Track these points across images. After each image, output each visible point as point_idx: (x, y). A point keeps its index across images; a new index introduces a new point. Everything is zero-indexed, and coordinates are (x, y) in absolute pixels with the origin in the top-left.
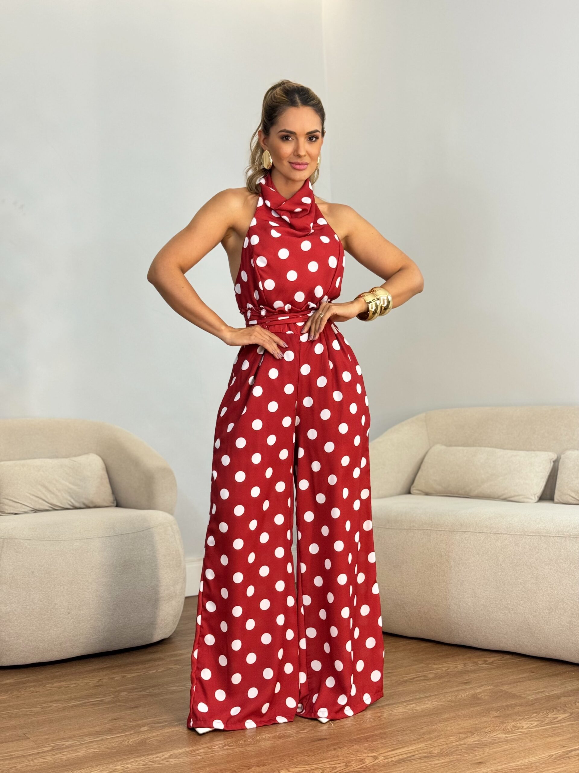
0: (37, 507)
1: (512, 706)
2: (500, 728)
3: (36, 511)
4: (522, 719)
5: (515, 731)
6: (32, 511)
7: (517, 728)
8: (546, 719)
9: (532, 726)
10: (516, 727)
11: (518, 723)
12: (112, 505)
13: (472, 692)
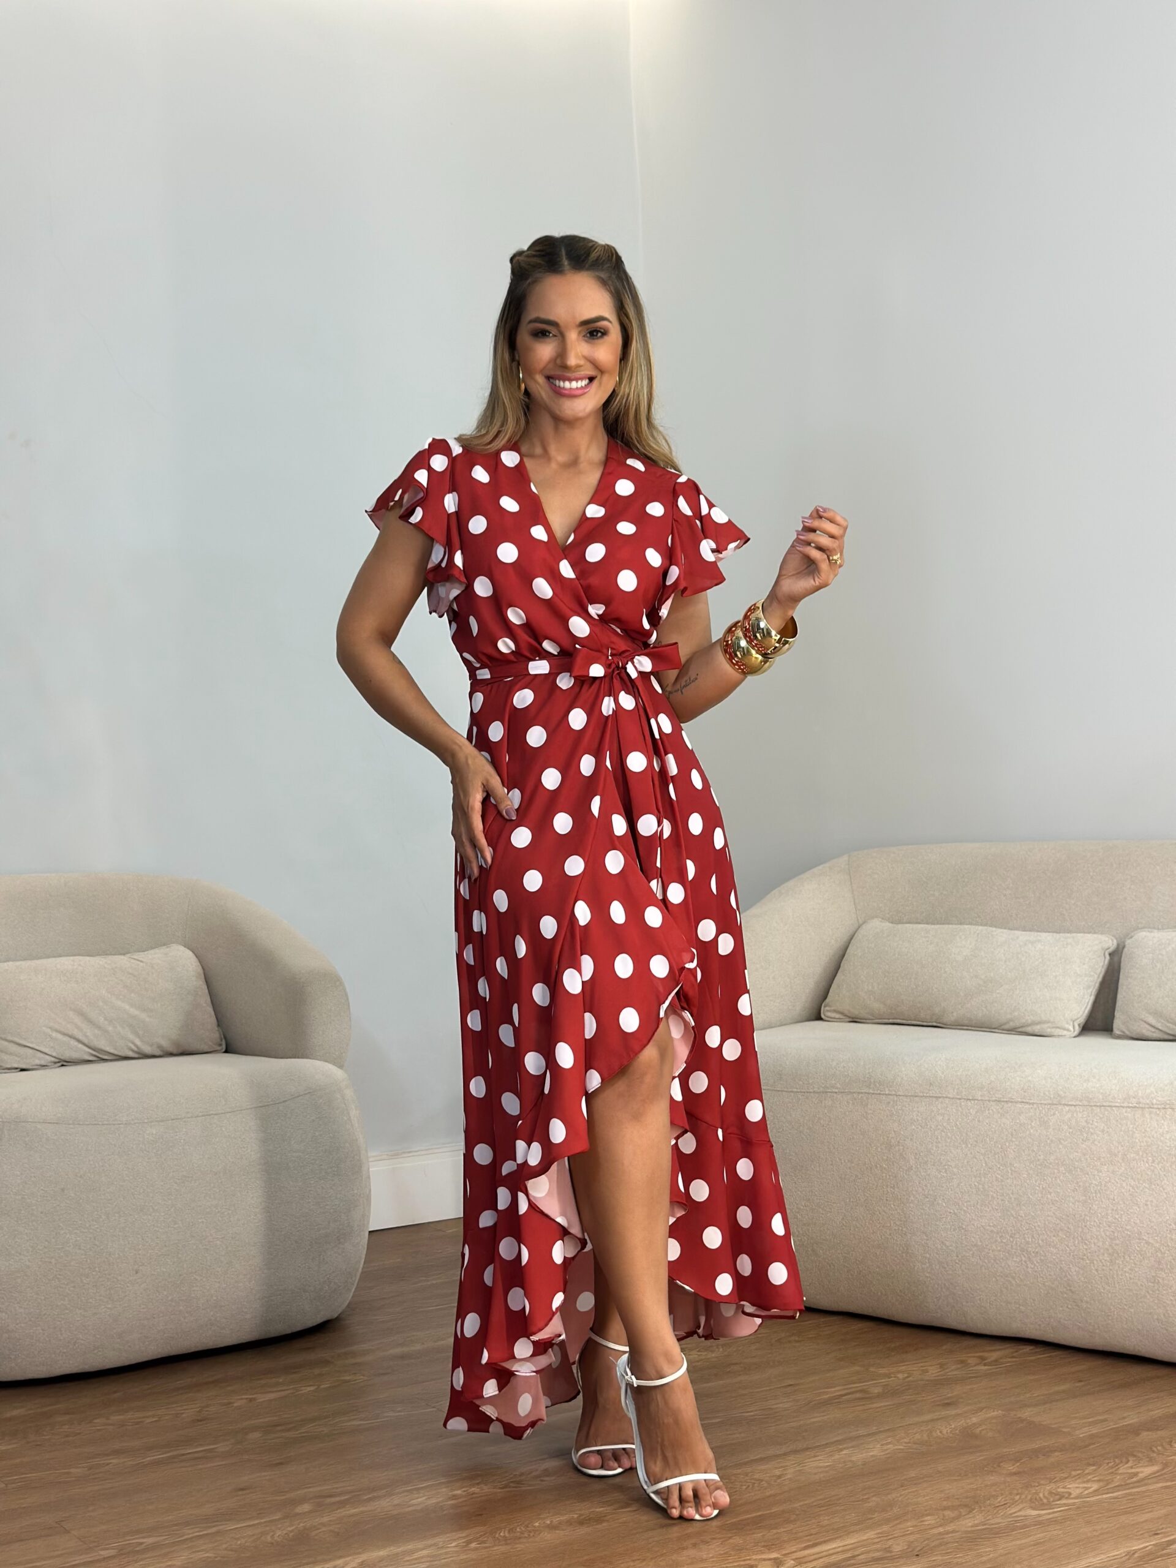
0: (68, 1054)
1: (1046, 1452)
2: (1023, 1496)
3: (64, 1063)
4: (1066, 1478)
5: (1054, 1503)
6: (55, 1063)
7: (1057, 1497)
8: (1115, 1478)
9: (1086, 1492)
10: (1056, 1495)
11: (1058, 1487)
12: (219, 1048)
13: (962, 1423)
